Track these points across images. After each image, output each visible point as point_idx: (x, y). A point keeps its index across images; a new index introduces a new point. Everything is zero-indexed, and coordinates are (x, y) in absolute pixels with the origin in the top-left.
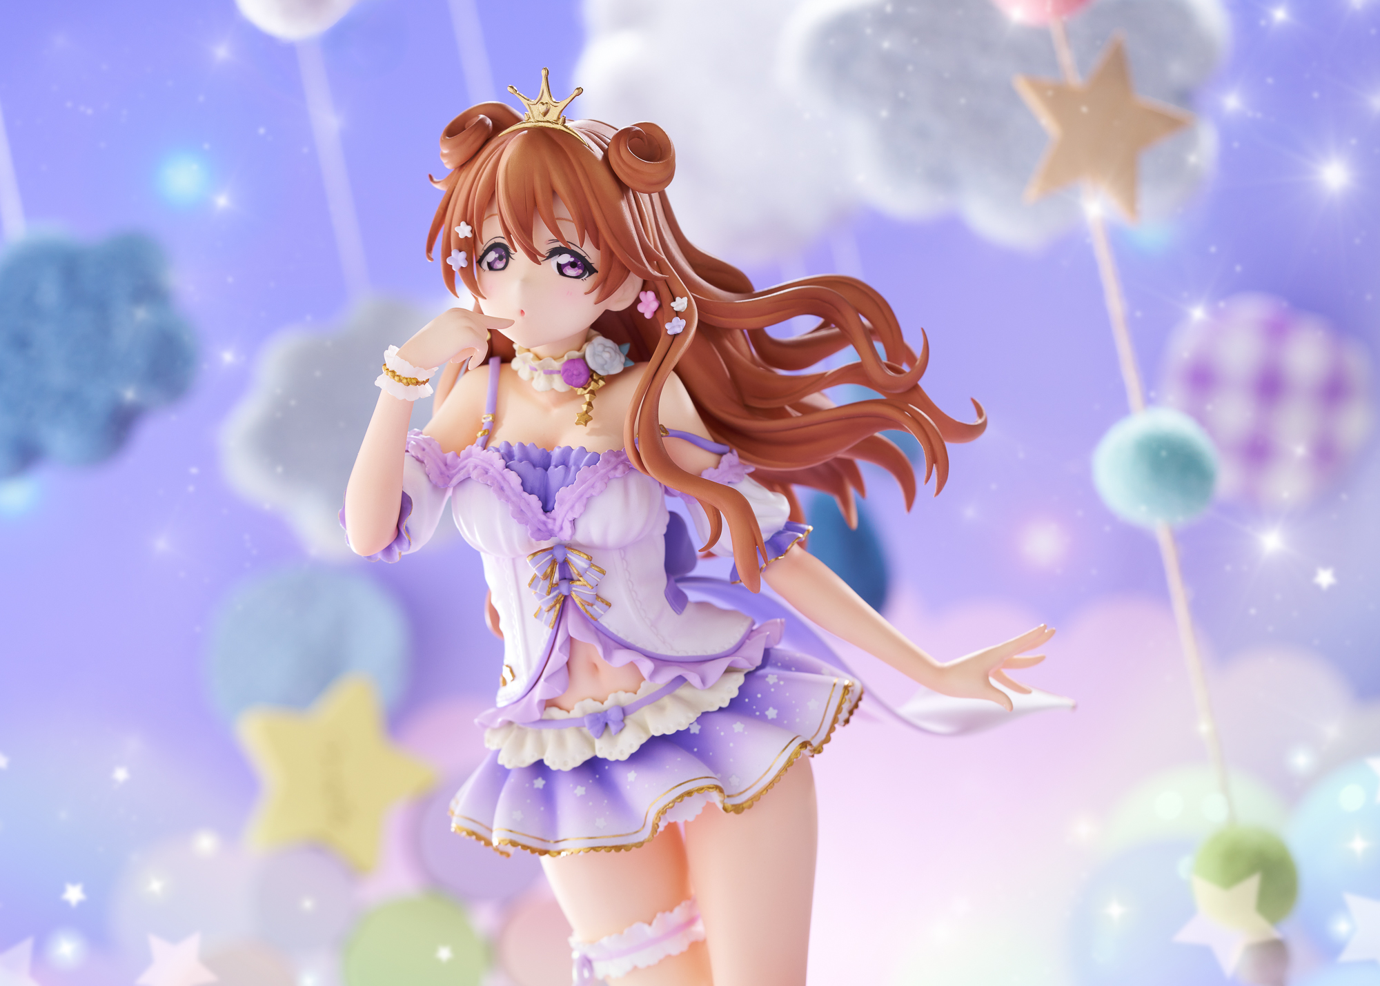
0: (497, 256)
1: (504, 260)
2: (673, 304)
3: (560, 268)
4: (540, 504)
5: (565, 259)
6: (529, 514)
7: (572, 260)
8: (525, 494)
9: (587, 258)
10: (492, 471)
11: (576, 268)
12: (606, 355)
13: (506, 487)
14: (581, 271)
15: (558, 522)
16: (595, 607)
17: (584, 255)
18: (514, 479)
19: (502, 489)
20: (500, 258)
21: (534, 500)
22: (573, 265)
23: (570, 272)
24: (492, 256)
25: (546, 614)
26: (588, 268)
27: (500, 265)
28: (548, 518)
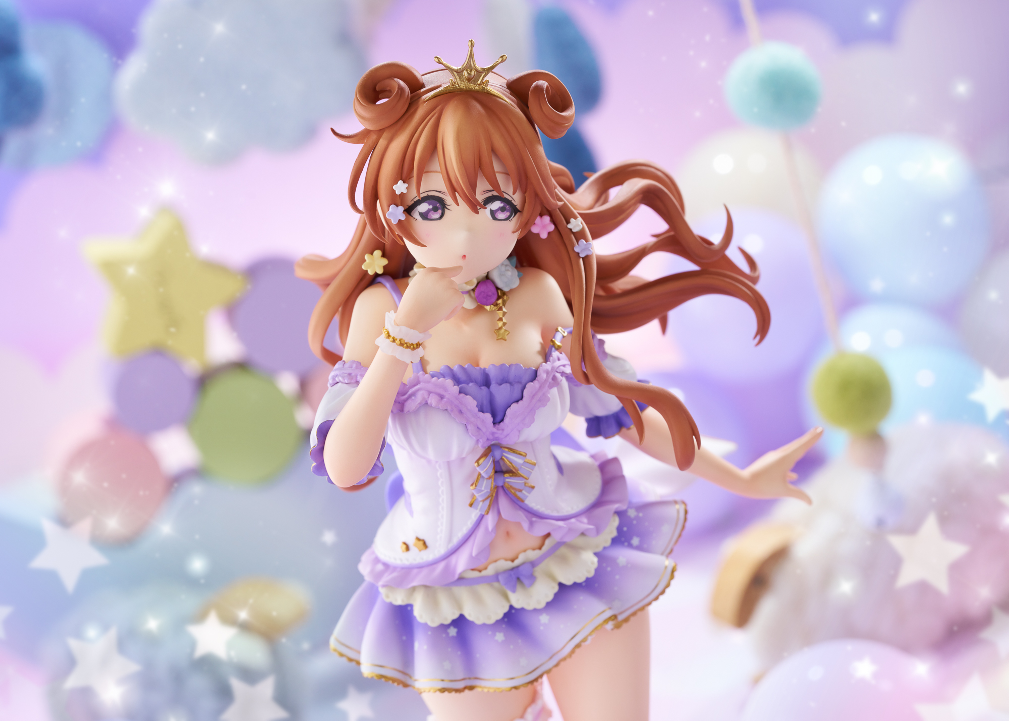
0: (431, 207)
1: (440, 211)
2: (569, 226)
3: (493, 213)
4: (492, 419)
5: (497, 205)
6: (484, 430)
7: (502, 205)
8: (481, 414)
9: (513, 201)
10: (447, 396)
11: (505, 212)
12: (509, 273)
13: (464, 410)
14: (508, 214)
15: (505, 433)
16: (524, 492)
17: (510, 199)
18: (471, 403)
19: (461, 412)
20: (435, 209)
21: (488, 417)
22: (502, 209)
23: (501, 216)
24: (424, 207)
25: (481, 503)
26: (514, 210)
27: (436, 215)
28: (498, 429)
